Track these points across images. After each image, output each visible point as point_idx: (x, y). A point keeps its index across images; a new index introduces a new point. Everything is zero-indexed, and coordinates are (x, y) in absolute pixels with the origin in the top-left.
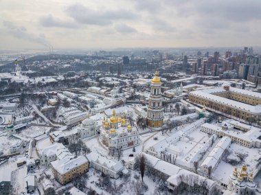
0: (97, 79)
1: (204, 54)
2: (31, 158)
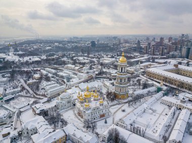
0: (72, 58)
1: (151, 39)
2: (15, 129)
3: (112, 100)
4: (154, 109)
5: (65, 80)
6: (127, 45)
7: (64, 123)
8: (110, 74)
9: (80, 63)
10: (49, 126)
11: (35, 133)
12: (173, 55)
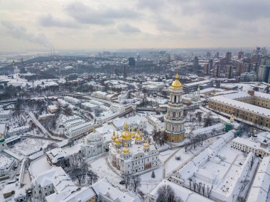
0: (102, 82)
1: (214, 55)
2: (22, 185)
3: (162, 143)
4: (222, 155)
5: (93, 114)
6: (180, 62)
7: (93, 177)
8: (157, 105)
9: (114, 90)
10: (71, 181)
11: (51, 193)
12: (245, 77)
